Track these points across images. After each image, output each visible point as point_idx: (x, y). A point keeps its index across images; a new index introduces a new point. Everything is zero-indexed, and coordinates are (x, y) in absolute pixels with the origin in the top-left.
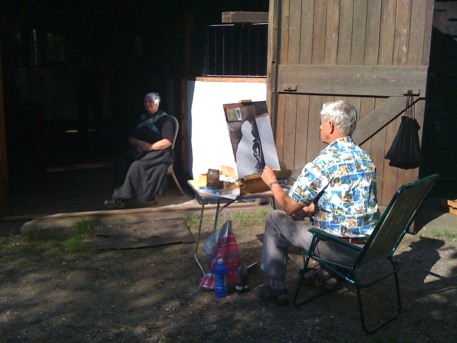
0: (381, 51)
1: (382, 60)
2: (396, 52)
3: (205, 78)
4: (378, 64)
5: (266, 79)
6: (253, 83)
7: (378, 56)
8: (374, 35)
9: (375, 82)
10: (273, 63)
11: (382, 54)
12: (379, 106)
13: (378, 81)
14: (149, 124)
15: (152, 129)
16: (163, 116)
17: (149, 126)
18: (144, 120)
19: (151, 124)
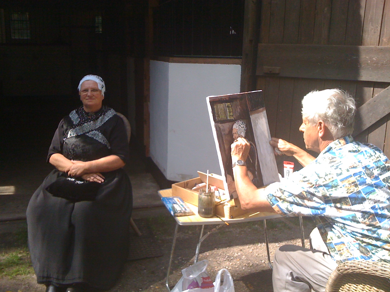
0: (384, 29)
1: (385, 40)
3: (171, 58)
4: (379, 44)
5: (241, 60)
6: (226, 64)
7: (379, 34)
8: (376, 10)
9: (375, 65)
10: (251, 41)
11: (385, 32)
12: (378, 94)
13: (379, 64)
14: (90, 131)
15: (97, 139)
16: (112, 116)
17: (89, 135)
18: (80, 124)
19: (92, 130)
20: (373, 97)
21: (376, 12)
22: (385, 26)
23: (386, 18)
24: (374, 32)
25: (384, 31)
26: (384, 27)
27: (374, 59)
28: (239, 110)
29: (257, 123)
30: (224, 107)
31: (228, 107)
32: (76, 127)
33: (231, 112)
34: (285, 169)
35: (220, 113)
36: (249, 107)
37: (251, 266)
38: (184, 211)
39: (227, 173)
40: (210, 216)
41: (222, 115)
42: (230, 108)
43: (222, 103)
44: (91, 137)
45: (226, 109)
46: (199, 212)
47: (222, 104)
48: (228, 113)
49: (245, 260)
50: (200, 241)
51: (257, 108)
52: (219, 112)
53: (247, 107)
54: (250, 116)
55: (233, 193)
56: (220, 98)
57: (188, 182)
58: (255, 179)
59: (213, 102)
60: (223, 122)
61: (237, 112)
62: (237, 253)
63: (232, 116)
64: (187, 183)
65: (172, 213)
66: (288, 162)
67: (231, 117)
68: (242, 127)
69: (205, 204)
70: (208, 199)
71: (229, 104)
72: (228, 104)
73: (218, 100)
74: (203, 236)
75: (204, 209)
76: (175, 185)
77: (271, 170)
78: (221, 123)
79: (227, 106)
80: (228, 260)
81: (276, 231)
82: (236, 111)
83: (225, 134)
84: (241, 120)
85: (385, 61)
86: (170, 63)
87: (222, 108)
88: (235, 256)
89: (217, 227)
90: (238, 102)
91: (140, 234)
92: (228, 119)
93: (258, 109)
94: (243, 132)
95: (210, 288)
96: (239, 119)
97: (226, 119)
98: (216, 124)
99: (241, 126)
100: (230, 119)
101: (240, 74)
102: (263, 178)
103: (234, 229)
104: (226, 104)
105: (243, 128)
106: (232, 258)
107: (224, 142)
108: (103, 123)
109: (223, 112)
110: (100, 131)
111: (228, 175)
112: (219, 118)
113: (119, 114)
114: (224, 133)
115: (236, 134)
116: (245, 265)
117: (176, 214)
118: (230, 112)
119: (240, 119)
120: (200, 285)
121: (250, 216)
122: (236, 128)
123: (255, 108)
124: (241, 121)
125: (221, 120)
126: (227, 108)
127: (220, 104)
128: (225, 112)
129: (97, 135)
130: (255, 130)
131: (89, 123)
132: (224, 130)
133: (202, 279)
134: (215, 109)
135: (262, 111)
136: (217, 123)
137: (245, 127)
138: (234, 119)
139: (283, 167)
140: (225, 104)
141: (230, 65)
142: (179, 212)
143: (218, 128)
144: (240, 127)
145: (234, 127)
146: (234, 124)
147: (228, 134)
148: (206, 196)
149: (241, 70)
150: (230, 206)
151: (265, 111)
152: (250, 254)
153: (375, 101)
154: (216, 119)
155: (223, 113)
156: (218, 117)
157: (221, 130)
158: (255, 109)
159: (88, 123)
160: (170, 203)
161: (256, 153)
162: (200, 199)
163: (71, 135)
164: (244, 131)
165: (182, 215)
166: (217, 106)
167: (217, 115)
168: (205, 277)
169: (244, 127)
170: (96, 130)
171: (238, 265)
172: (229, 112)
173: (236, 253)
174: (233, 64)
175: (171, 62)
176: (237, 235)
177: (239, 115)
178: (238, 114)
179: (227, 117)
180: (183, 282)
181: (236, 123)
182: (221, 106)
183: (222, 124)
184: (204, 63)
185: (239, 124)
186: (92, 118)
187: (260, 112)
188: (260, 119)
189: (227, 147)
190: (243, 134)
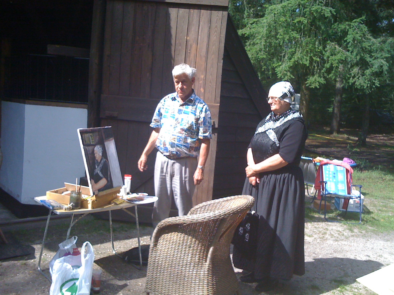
3: (27, 101)
5: (87, 105)
6: (75, 108)
10: (95, 92)
28: (98, 139)
29: (109, 148)
30: (88, 136)
31: (91, 136)
36: (104, 137)
37: (100, 254)
38: (59, 206)
41: (87, 141)
43: (87, 133)
49: (95, 251)
50: (70, 226)
52: (85, 139)
53: (102, 136)
54: (105, 143)
58: (108, 183)
59: (82, 132)
63: (94, 142)
64: (58, 191)
65: (51, 208)
66: (127, 175)
69: (75, 200)
70: (77, 196)
71: (91, 134)
73: (85, 131)
75: (74, 204)
78: (87, 146)
82: (96, 139)
84: (99, 145)
86: (26, 105)
89: (82, 216)
90: (97, 133)
91: (7, 242)
93: (110, 138)
95: (78, 256)
97: (90, 144)
98: (84, 147)
99: (100, 148)
101: (87, 116)
105: (100, 150)
107: (89, 158)
109: (88, 139)
111: (92, 180)
112: (85, 143)
114: (89, 153)
115: (97, 154)
117: (54, 208)
118: (92, 140)
120: (72, 253)
123: (108, 137)
125: (87, 144)
130: (108, 152)
132: (89, 151)
133: (72, 250)
134: (83, 137)
135: (112, 140)
137: (102, 149)
139: (124, 178)
140: (89, 134)
141: (78, 108)
142: (56, 207)
145: (95, 149)
146: (95, 147)
148: (76, 194)
149: (88, 113)
150: (92, 201)
151: (114, 140)
157: (87, 150)
161: (109, 167)
162: (71, 197)
164: (101, 152)
165: (58, 209)
166: (84, 135)
167: (84, 141)
168: (74, 248)
174: (81, 108)
178: (97, 141)
179: (90, 142)
182: (86, 135)
185: (98, 147)
187: (111, 140)
188: (111, 144)
189: (91, 162)
190: (101, 154)
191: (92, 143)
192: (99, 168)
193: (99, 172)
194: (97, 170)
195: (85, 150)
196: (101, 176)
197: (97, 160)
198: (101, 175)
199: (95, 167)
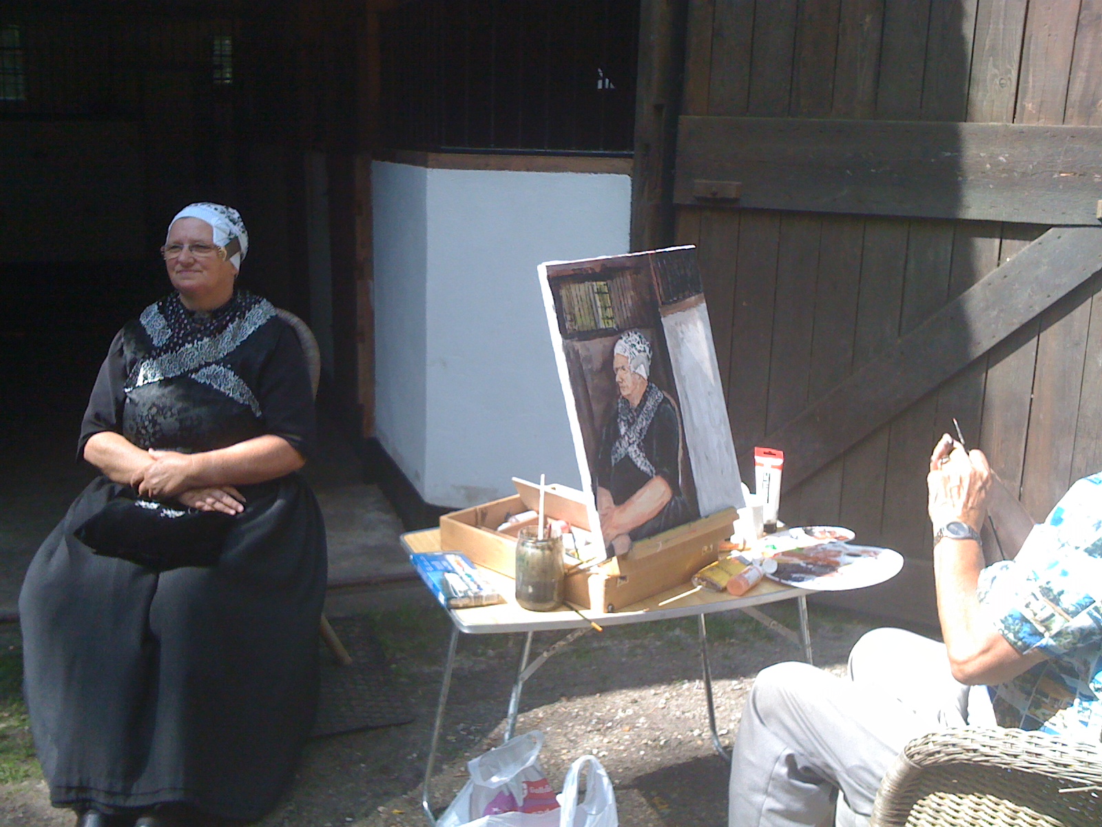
0: (1027, 76)
1: (1029, 106)
2: (1078, 80)
3: (432, 156)
4: (1014, 117)
5: (629, 160)
6: (590, 172)
7: (1014, 92)
8: (1004, 24)
9: (1003, 175)
10: (658, 108)
11: (1031, 84)
12: (1015, 255)
13: (1016, 174)
14: (201, 367)
15: (222, 389)
16: (264, 321)
17: (198, 377)
18: (171, 347)
19: (208, 364)
20: (998, 265)
21: (1004, 29)
22: (1031, 70)
23: (1032, 48)
24: (1000, 84)
25: (1027, 82)
26: (1028, 71)
27: (1001, 158)
28: (630, 302)
29: (683, 339)
30: (587, 294)
31: (600, 292)
32: (159, 355)
33: (609, 307)
34: (757, 468)
35: (577, 309)
36: (659, 292)
37: (662, 747)
38: (476, 593)
39: (597, 484)
40: (548, 606)
41: (583, 318)
42: (605, 295)
43: (583, 282)
44: (205, 383)
45: (594, 297)
46: (518, 596)
47: (582, 286)
48: (600, 310)
49: (646, 729)
50: (520, 677)
51: (681, 297)
52: (574, 309)
53: (652, 293)
54: (662, 319)
55: (613, 539)
56: (576, 268)
57: (485, 508)
58: (676, 498)
59: (558, 280)
60: (585, 335)
61: (623, 308)
62: (624, 711)
63: (611, 318)
64: (484, 513)
65: (442, 599)
66: (767, 450)
67: (608, 323)
68: (640, 351)
69: (534, 573)
70: (544, 557)
71: (602, 283)
72: (601, 286)
73: (572, 272)
74: (529, 663)
75: (533, 586)
76: (450, 518)
77: (722, 472)
78: (580, 340)
79: (596, 290)
80: (599, 730)
81: (732, 644)
82: (623, 304)
83: (591, 370)
84: (636, 329)
85: (1031, 166)
86: (429, 170)
87: (584, 297)
88: (617, 717)
89: (569, 636)
90: (628, 280)
91: (348, 659)
92: (601, 327)
93: (685, 297)
94: (642, 366)
95: (548, 812)
96: (631, 329)
97: (594, 328)
98: (568, 341)
99: (638, 346)
100: (607, 327)
101: (629, 200)
102: (699, 495)
103: (616, 642)
104: (594, 283)
105: (642, 354)
106: (610, 724)
107: (590, 392)
108: (238, 344)
109: (586, 306)
110: (229, 366)
111: (601, 490)
112: (573, 323)
113: (285, 315)
114: (590, 367)
115: (624, 370)
116: (646, 744)
117: (453, 602)
118: (605, 308)
119: (634, 328)
120: (520, 803)
121: (660, 604)
122: (622, 354)
123: (677, 294)
124: (636, 333)
125: (581, 329)
126: (596, 295)
127: (577, 286)
128: (590, 307)
129: (221, 378)
130: (677, 360)
131: (199, 343)
132: (589, 360)
133: (525, 786)
134: (564, 300)
135: (696, 304)
136: (570, 338)
137: (647, 349)
138: (618, 327)
139: (754, 463)
140: (589, 283)
141: (599, 175)
142: (461, 595)
143: (571, 352)
144: (634, 349)
145: (618, 349)
146: (617, 341)
147: (601, 371)
148: (537, 548)
149: (632, 190)
150: (607, 577)
151: (704, 305)
152: (660, 712)
153: (1005, 277)
154: (565, 326)
155: (586, 311)
156: (571, 321)
157: (582, 358)
158: (675, 299)
159: (196, 341)
160: (435, 569)
161: (680, 426)
162: (521, 558)
163: (145, 378)
164: (645, 361)
165: (470, 605)
166: (569, 291)
167: (569, 317)
168: (533, 780)
169: (645, 351)
170: (217, 363)
171: (626, 743)
172: (602, 307)
173: (620, 710)
174: (609, 173)
175: (433, 167)
176: (624, 660)
177: (629, 315)
178: (627, 313)
179: (597, 321)
180: (471, 796)
181: (621, 338)
182: (579, 291)
183: (583, 342)
184: (528, 170)
185: (630, 341)
186: (206, 329)
187: (690, 306)
188: (691, 326)
189: (597, 408)
190: (643, 371)
191: (602, 325)
192: (634, 437)
193: (633, 451)
194: (624, 443)
195: (572, 357)
196: (643, 468)
197: (626, 401)
198: (641, 462)
199: (619, 431)
